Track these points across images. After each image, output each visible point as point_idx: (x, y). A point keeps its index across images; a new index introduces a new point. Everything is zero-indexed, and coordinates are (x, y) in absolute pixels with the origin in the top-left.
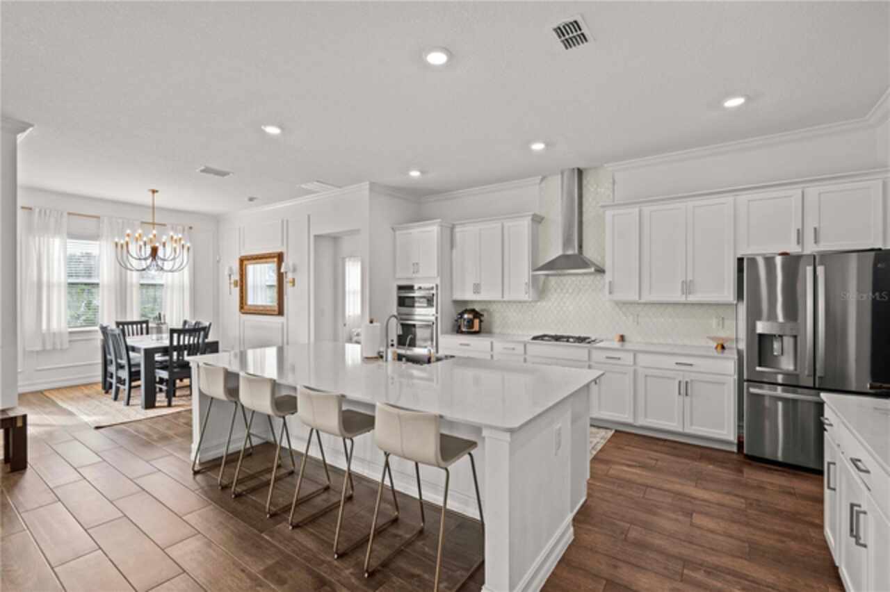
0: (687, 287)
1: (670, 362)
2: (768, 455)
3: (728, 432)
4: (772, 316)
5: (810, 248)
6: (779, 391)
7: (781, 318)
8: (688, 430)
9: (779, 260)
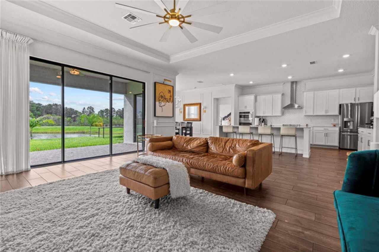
0: (326, 111)
1: (322, 129)
2: (345, 147)
3: (336, 144)
4: (347, 117)
5: (357, 102)
6: (349, 133)
7: (349, 117)
8: (327, 144)
9: (349, 105)
